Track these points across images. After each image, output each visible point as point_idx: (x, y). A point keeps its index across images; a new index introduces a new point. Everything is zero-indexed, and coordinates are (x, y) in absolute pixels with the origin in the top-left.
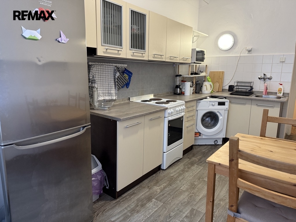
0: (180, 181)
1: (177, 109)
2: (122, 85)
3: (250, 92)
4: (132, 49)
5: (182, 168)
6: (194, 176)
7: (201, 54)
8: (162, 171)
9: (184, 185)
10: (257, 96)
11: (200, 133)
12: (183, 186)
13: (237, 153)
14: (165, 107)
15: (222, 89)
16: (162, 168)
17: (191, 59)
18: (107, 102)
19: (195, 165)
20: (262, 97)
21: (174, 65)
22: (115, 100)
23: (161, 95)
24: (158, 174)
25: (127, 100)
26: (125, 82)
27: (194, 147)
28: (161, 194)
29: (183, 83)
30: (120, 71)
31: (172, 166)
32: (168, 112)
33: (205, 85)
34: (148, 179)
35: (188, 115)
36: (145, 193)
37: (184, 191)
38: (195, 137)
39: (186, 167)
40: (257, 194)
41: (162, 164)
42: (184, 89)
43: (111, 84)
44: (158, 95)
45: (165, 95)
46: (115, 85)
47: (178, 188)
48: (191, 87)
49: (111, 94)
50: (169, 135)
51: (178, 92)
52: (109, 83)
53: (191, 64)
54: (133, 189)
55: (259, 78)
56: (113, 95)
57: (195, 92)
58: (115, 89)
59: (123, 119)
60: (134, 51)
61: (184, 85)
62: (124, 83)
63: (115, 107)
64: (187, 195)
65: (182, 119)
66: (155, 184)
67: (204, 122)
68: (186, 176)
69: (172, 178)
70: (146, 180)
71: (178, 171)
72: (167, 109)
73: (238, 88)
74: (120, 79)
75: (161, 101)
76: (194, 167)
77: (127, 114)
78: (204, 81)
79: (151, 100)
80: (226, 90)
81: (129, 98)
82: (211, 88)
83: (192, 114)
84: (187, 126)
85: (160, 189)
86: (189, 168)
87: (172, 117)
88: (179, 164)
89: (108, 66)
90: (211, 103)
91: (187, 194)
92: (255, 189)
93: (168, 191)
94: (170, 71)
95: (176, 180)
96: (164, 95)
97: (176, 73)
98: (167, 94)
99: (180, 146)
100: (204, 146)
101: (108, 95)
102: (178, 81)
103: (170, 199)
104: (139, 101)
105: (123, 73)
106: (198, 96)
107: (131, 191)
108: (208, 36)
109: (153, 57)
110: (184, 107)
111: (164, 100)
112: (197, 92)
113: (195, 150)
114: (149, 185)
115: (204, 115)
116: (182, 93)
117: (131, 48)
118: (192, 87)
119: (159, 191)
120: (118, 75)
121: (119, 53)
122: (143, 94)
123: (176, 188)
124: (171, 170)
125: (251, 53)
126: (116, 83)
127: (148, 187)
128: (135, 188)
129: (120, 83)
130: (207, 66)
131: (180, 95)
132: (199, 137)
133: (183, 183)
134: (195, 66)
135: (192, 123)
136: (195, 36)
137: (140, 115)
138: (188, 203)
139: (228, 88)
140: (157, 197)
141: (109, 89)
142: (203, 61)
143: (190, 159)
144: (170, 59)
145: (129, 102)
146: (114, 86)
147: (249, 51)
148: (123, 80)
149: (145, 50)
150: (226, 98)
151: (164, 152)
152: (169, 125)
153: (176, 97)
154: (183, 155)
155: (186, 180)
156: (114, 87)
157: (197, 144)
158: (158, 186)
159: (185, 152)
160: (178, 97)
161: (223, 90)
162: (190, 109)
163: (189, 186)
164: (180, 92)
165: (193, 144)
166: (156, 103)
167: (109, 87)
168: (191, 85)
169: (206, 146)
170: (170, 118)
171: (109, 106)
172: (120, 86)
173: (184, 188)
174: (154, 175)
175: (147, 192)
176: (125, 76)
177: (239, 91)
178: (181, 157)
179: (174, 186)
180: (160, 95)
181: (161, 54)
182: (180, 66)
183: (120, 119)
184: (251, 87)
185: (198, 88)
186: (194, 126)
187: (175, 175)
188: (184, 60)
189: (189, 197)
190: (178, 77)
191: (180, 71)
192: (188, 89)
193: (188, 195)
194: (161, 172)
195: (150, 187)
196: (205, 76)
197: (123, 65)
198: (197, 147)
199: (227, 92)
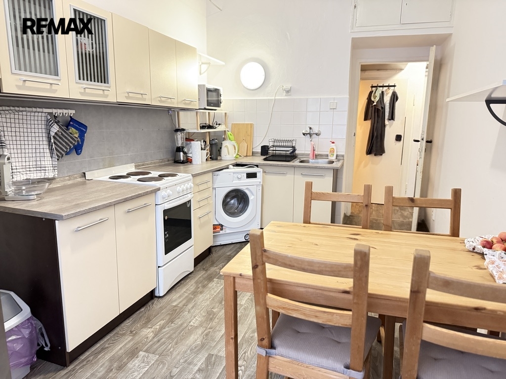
0: (189, 312)
1: (179, 188)
2: (67, 148)
3: (291, 156)
4: (82, 81)
5: (192, 288)
6: (213, 299)
7: (214, 94)
8: (157, 299)
9: (196, 317)
10: (301, 162)
11: (222, 226)
12: (195, 319)
13: (262, 254)
14: (156, 187)
15: (252, 152)
16: (157, 294)
17: (198, 101)
18: (33, 183)
19: (215, 279)
20: (308, 162)
21: (170, 112)
22: (53, 179)
23: (150, 166)
24: (149, 306)
25: (80, 178)
26: (71, 143)
27: (213, 250)
28: (156, 340)
29: (188, 142)
30: (59, 122)
31: (176, 289)
32: (163, 195)
33: (226, 146)
34: (131, 319)
35: (199, 198)
36: (126, 344)
37: (196, 328)
38: (214, 233)
39: (200, 285)
40: (295, 315)
41: (156, 287)
42: (191, 153)
43: (42, 147)
44: (143, 165)
45: (157, 165)
46: (51, 150)
47: (185, 325)
48: (202, 149)
49: (43, 167)
50: (167, 235)
51: (182, 159)
52: (38, 147)
53: (199, 110)
54: (102, 342)
55: (304, 134)
56: (46, 169)
57: (211, 158)
58: (52, 157)
59: (68, 215)
60: (85, 86)
61: (191, 147)
62: (71, 145)
63: (53, 193)
64: (200, 333)
65: (188, 206)
66: (145, 325)
67: (227, 207)
68: (200, 301)
69: (175, 309)
70: (127, 321)
71: (186, 294)
72: (159, 189)
73: (275, 151)
74: (60, 138)
75: (149, 176)
76: (213, 283)
77: (77, 205)
78: (224, 139)
79: (129, 175)
80: (257, 153)
81: (84, 173)
82: (235, 149)
83: (206, 195)
84: (199, 216)
85: (153, 331)
86: (204, 286)
87: (169, 204)
88: (188, 282)
89: (33, 114)
90: (235, 175)
91: (200, 331)
92: (292, 307)
93: (167, 333)
94: (164, 123)
95: (182, 311)
96: (155, 165)
97: (175, 127)
98: (161, 162)
99: (188, 252)
100: (229, 246)
101: (37, 170)
102: (180, 139)
103: (172, 346)
104: (106, 178)
105: (67, 127)
106: (214, 164)
107: (98, 345)
108: (224, 64)
109: (126, 97)
110: (191, 184)
111: (155, 174)
112: (214, 158)
113: (214, 255)
114: (133, 329)
115: (227, 196)
116: (188, 161)
117: (80, 79)
118: (204, 150)
119: (151, 335)
120: (56, 131)
121: (53, 88)
122: (111, 165)
123: (182, 324)
124: (174, 296)
125: (290, 95)
126: (52, 146)
127: (131, 332)
128: (105, 339)
129: (61, 146)
130: (227, 114)
131: (186, 164)
132: (221, 232)
133: (194, 314)
134: (207, 114)
135: (207, 210)
136: (202, 63)
137: (104, 204)
138: (203, 346)
139: (260, 151)
140: (148, 347)
141: (38, 159)
142: (219, 106)
143: (206, 271)
144: (161, 101)
145: (85, 181)
146: (48, 151)
147: (288, 92)
148: (69, 140)
149: (108, 83)
150: (257, 166)
151: (159, 267)
152: (166, 218)
153: (178, 167)
154: (195, 266)
155: (199, 307)
156: (49, 155)
157: (218, 243)
158: (149, 328)
159: (198, 260)
160: (182, 167)
161: (253, 154)
162: (202, 187)
163: (205, 316)
164: (185, 158)
165: (211, 244)
166: (139, 180)
167: (38, 155)
168: (203, 147)
169: (232, 246)
170: (166, 205)
171: (39, 192)
172: (61, 151)
173: (194, 322)
174: (143, 309)
175: (129, 342)
176: (70, 131)
177: (277, 154)
178: (192, 269)
179: (179, 322)
180: (148, 164)
181: (142, 93)
182: (182, 113)
183: (62, 216)
184: (293, 147)
185: (215, 152)
186: (211, 215)
187: (180, 302)
188: (185, 104)
189: (203, 336)
190: (179, 133)
191: (181, 122)
192: (197, 152)
193: (202, 333)
194: (156, 301)
195: (134, 332)
196: (225, 131)
197: (65, 111)
198: (218, 248)
199: (259, 156)
